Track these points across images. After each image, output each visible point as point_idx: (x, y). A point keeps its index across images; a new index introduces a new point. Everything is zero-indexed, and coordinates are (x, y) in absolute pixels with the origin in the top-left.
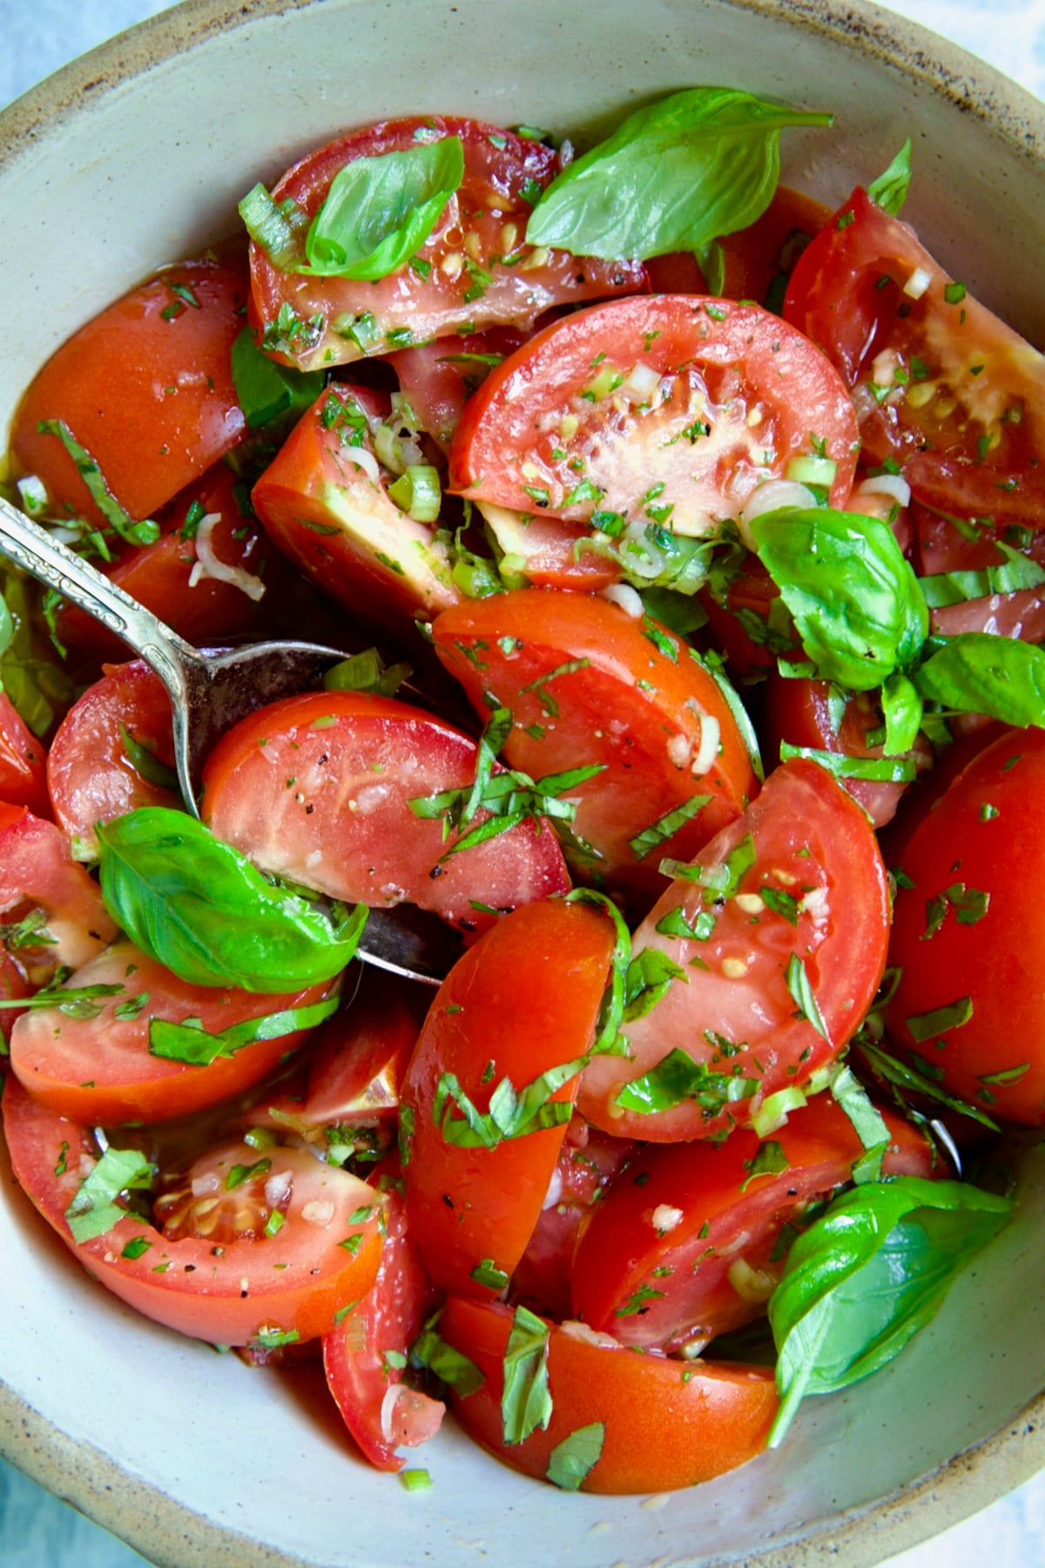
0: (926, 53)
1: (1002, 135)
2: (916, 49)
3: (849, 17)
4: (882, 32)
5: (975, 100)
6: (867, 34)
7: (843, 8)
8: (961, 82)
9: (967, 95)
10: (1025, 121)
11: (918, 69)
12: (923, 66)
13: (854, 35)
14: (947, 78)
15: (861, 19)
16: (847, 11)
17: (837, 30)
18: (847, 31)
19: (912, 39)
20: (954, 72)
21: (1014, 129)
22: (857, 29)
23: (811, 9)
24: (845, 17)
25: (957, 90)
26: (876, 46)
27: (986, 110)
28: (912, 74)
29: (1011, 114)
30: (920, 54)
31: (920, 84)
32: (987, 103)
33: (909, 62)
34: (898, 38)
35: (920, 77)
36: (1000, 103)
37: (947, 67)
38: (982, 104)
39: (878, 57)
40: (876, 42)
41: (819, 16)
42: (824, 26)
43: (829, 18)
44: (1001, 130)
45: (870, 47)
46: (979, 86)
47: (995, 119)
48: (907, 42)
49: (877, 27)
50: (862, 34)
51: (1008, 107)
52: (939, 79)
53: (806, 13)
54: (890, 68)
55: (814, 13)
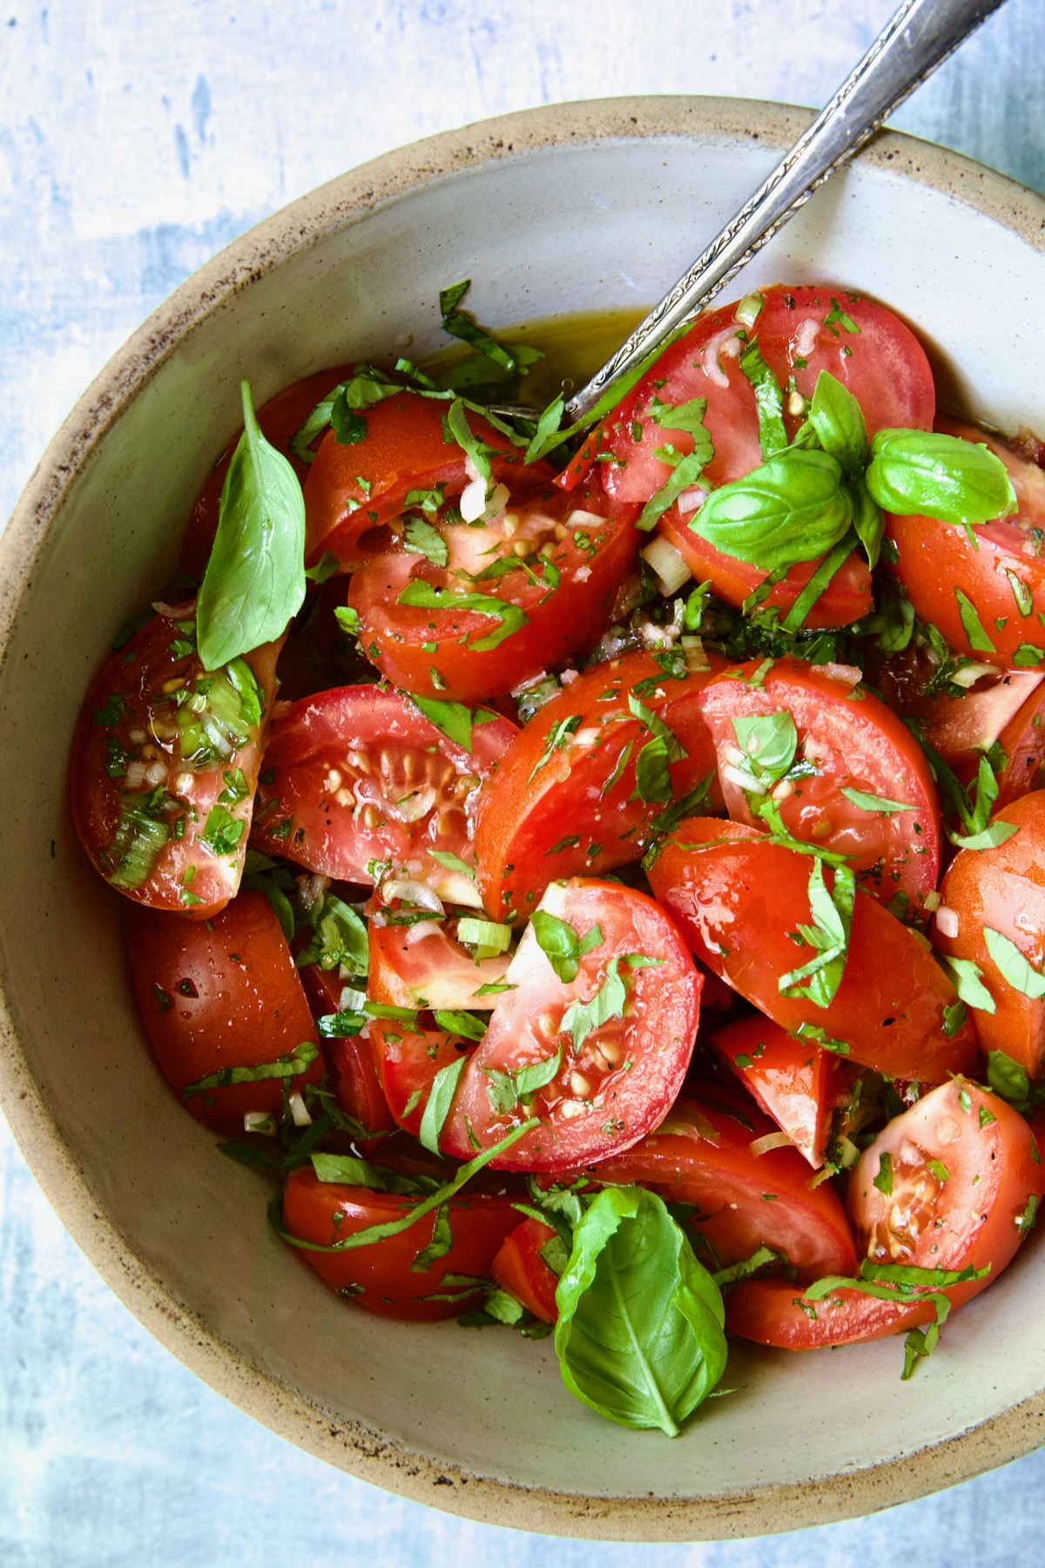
0: (204, 290)
1: (292, 252)
2: (198, 297)
3: (153, 341)
4: (175, 320)
5: (256, 265)
6: (171, 332)
7: (144, 344)
8: (238, 270)
9: (250, 269)
10: (289, 230)
11: (215, 302)
12: (214, 297)
13: (168, 342)
14: (231, 280)
15: (158, 333)
16: (147, 342)
17: (159, 355)
18: (163, 348)
19: (189, 297)
20: (228, 273)
21: (291, 242)
22: (164, 339)
23: (135, 370)
24: (152, 345)
25: (242, 277)
26: (184, 329)
27: (268, 259)
28: (217, 308)
29: (279, 240)
30: (204, 296)
31: (227, 304)
32: (262, 256)
33: (206, 306)
34: (184, 309)
35: (221, 302)
36: (267, 244)
37: (222, 278)
38: (262, 260)
39: (193, 330)
40: (181, 328)
41: (143, 366)
42: (152, 364)
43: (148, 358)
44: (289, 252)
45: (182, 334)
46: (246, 257)
47: (278, 254)
48: (190, 302)
49: (170, 322)
50: (171, 336)
51: (272, 240)
52: (228, 288)
53: (137, 375)
54: (205, 324)
55: (139, 368)
